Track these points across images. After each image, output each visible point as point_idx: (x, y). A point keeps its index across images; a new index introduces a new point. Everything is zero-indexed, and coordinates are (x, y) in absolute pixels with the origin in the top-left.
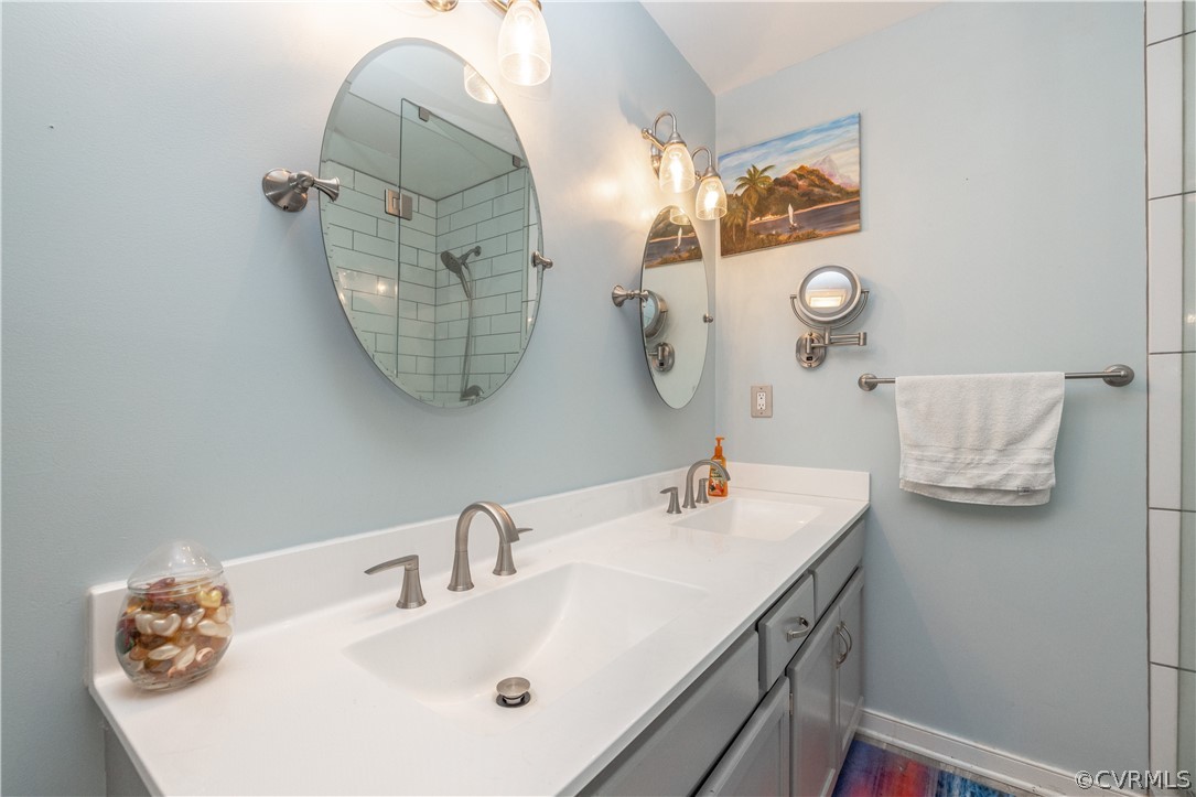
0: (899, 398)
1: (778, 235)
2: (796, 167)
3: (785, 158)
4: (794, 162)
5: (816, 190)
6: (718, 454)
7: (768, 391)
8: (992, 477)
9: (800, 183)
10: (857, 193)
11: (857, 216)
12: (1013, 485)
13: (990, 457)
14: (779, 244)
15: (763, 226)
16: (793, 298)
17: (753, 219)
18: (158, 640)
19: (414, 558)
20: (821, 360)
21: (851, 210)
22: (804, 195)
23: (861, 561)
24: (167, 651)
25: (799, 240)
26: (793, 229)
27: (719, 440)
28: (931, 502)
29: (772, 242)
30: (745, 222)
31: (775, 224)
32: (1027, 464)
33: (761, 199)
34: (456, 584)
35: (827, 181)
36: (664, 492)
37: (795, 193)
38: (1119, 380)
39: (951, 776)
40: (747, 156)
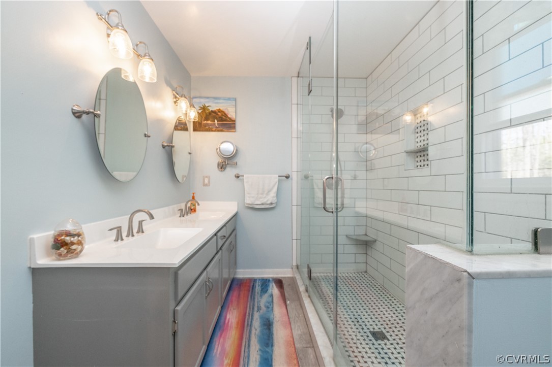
0: (245, 180)
1: (212, 128)
2: (218, 108)
3: (214, 105)
4: (217, 107)
5: (224, 117)
6: (193, 198)
7: (209, 177)
8: (264, 201)
9: (219, 114)
10: (235, 121)
11: (234, 128)
12: (269, 202)
13: (265, 196)
14: (212, 131)
15: (208, 124)
16: (217, 149)
17: (204, 121)
18: (73, 243)
19: (120, 227)
20: (225, 169)
21: (232, 126)
22: (220, 117)
23: (235, 227)
24: (74, 247)
25: (218, 131)
26: (217, 127)
27: (193, 194)
28: (252, 208)
29: (210, 130)
30: (201, 122)
31: (211, 125)
32: (271, 198)
33: (207, 115)
34: (129, 235)
35: (226, 115)
36: (179, 210)
37: (217, 116)
38: (287, 177)
39: (256, 279)
40: (202, 100)
